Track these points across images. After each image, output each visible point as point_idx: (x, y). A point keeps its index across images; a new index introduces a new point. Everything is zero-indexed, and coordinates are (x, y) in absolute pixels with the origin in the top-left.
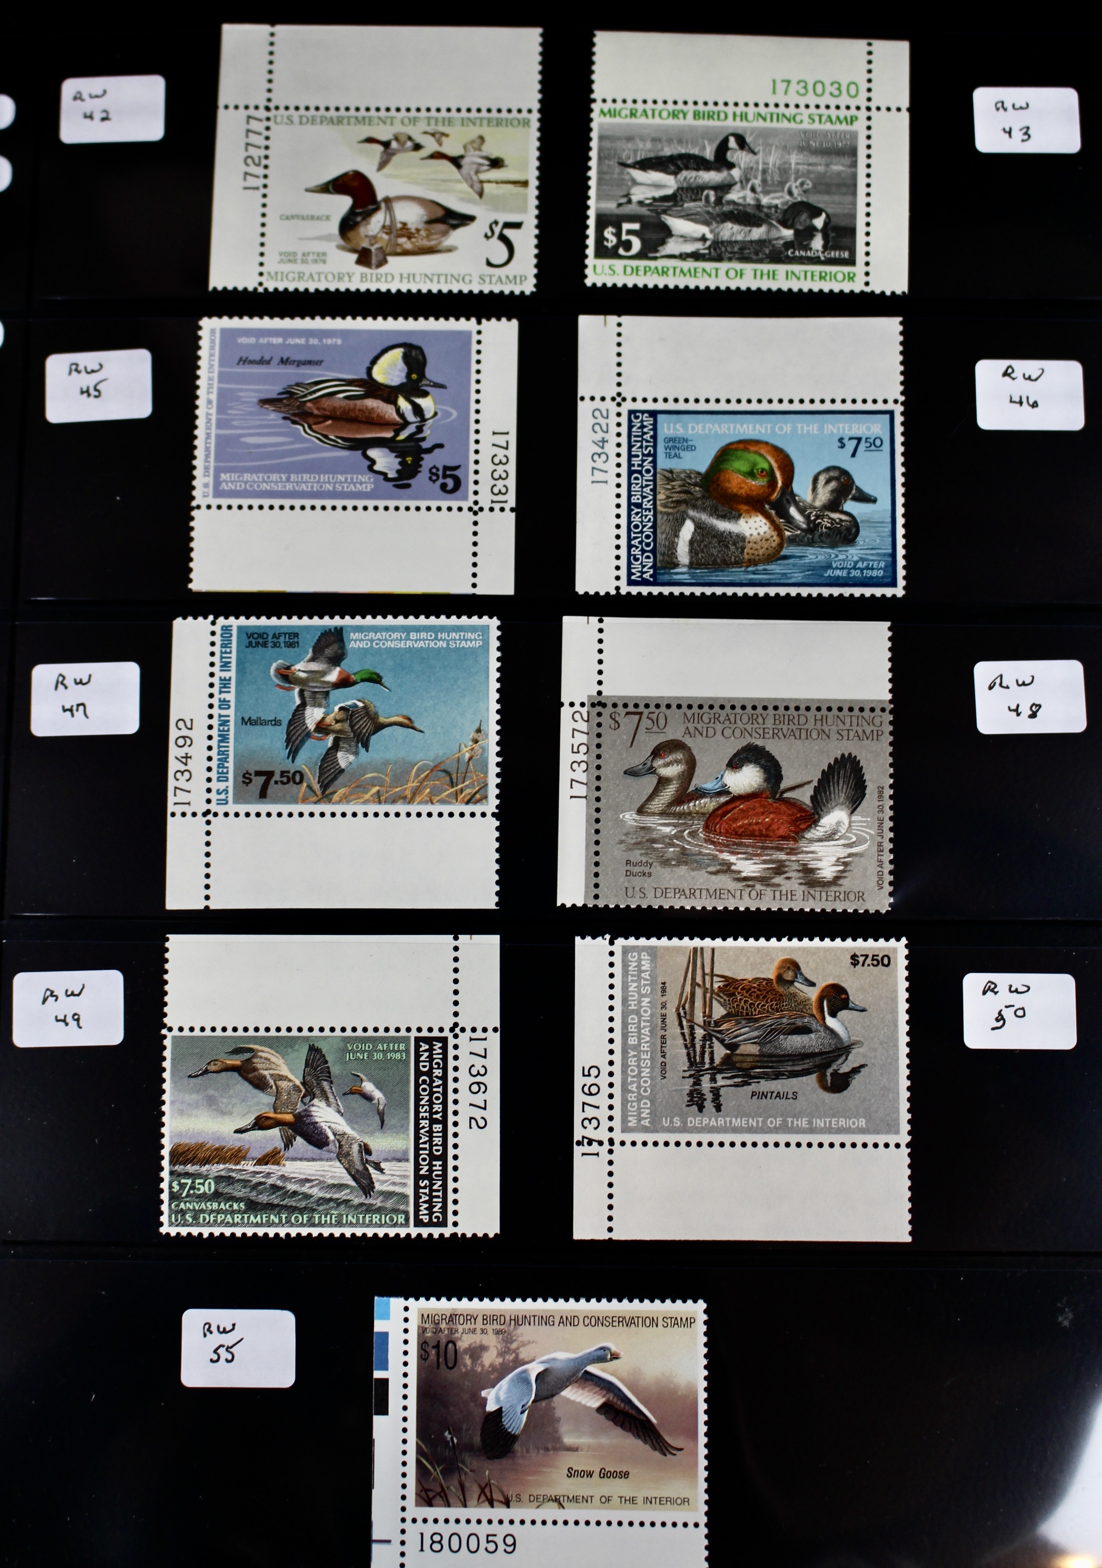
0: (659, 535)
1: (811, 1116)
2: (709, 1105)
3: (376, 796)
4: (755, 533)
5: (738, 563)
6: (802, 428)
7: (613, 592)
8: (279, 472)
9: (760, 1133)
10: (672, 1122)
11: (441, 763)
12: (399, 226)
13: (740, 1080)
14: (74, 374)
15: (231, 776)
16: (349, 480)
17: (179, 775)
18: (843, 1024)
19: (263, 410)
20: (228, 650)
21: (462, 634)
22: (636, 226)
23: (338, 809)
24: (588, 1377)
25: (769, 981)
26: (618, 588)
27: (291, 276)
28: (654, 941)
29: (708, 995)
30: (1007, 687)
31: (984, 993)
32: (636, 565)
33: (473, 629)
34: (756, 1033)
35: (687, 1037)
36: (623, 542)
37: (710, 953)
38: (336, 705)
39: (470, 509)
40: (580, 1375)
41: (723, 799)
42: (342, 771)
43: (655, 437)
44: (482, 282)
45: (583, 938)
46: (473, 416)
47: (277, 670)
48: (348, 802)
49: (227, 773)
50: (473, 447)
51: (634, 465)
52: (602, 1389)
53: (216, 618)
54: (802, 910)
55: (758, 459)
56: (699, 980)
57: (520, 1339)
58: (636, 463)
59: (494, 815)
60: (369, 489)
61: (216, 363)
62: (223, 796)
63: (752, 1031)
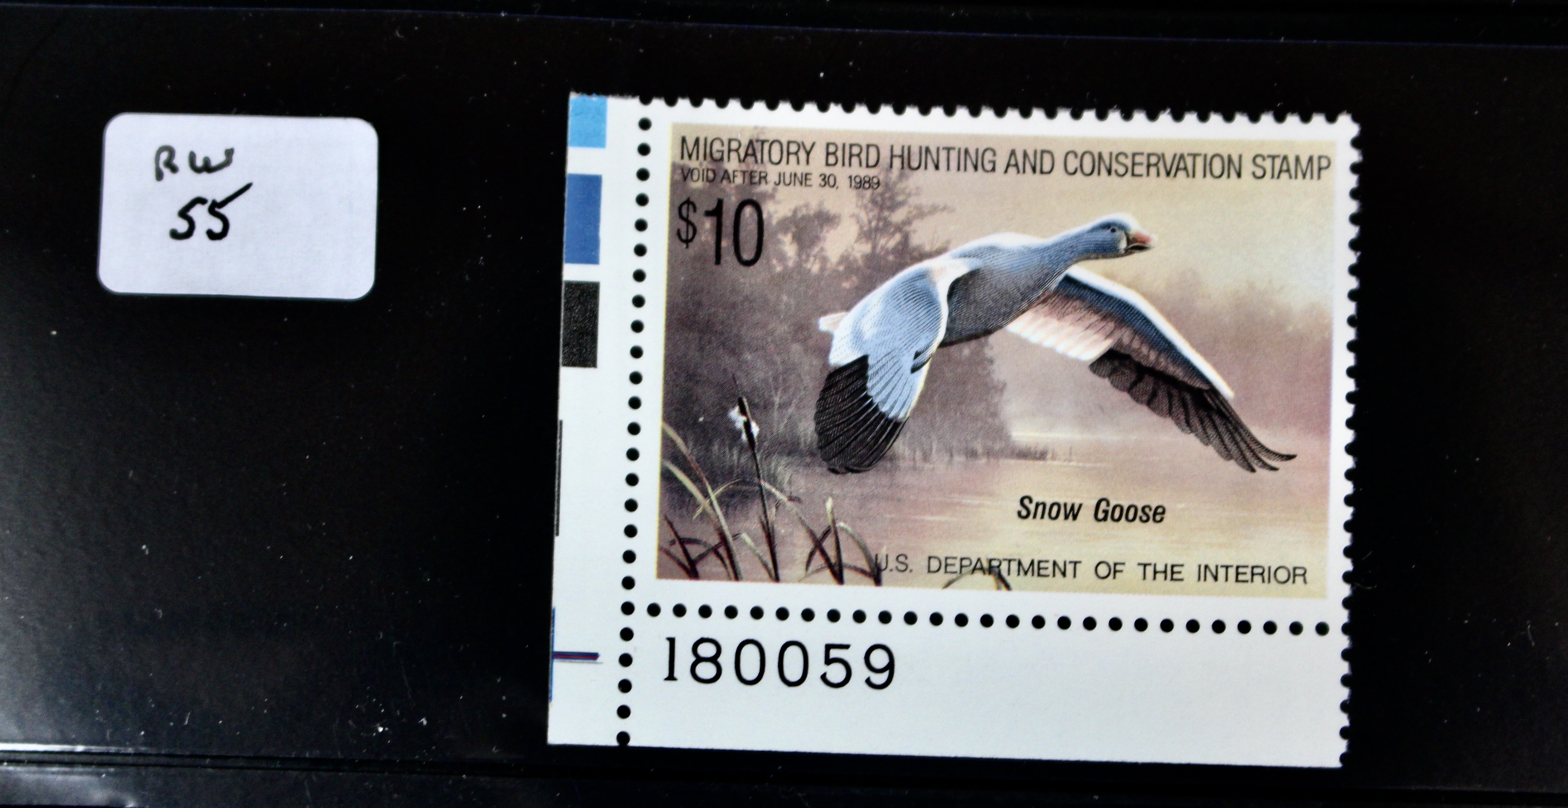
24: (1072, 290)
40: (1054, 285)
52: (1104, 318)
57: (913, 201)
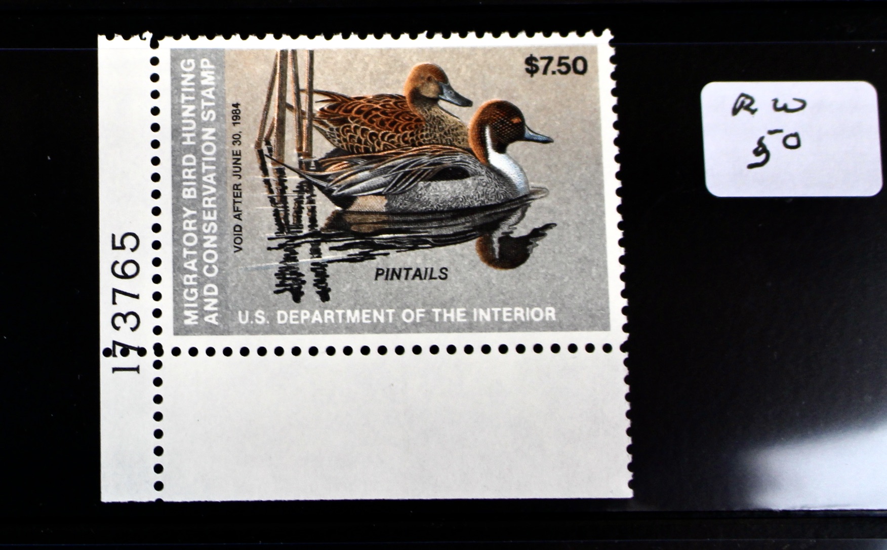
1: (469, 305)
2: (310, 291)
9: (391, 332)
10: (252, 318)
13: (357, 251)
18: (516, 162)
25: (398, 99)
28: (219, 41)
29: (305, 122)
31: (735, 111)
34: (381, 180)
35: (274, 187)
37: (306, 58)
56: (290, 99)
63: (375, 176)
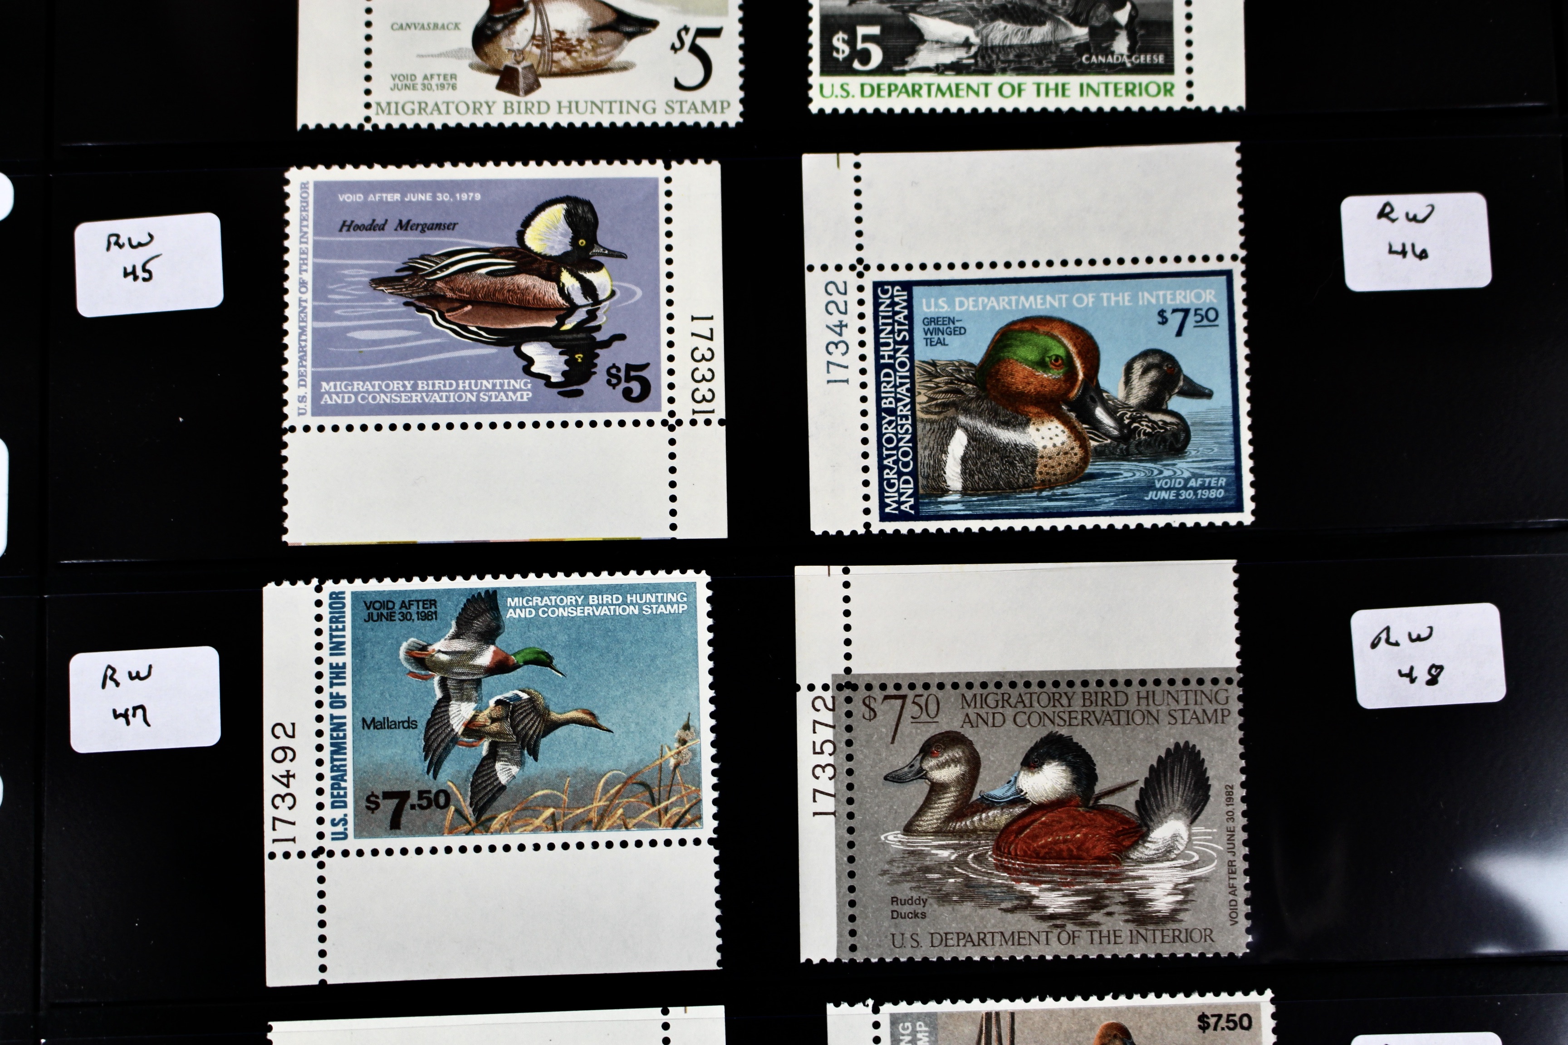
0: (920, 451)
3: (550, 821)
4: (1050, 445)
5: (1028, 486)
6: (1109, 299)
7: (861, 531)
8: (402, 378)
11: (636, 774)
12: (554, 35)
14: (114, 248)
15: (350, 800)
16: (498, 388)
17: (278, 801)
19: (377, 293)
20: (340, 626)
21: (660, 595)
22: (875, 30)
23: (499, 840)
26: (867, 525)
27: (408, 108)
28: (932, 1006)
30: (1397, 644)
32: (891, 492)
33: (674, 588)
36: (872, 462)
37: (1008, 1019)
38: (491, 697)
39: (664, 423)
41: (1018, 810)
42: (503, 788)
43: (910, 318)
44: (669, 110)
45: (837, 1005)
46: (665, 296)
47: (409, 652)
48: (512, 831)
49: (345, 796)
50: (665, 337)
51: (883, 357)
53: (322, 582)
54: (1130, 956)
55: (1051, 343)
58: (886, 354)
59: (711, 841)
60: (525, 399)
61: (310, 230)
62: (340, 828)
